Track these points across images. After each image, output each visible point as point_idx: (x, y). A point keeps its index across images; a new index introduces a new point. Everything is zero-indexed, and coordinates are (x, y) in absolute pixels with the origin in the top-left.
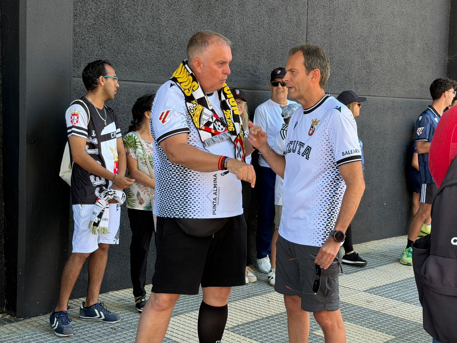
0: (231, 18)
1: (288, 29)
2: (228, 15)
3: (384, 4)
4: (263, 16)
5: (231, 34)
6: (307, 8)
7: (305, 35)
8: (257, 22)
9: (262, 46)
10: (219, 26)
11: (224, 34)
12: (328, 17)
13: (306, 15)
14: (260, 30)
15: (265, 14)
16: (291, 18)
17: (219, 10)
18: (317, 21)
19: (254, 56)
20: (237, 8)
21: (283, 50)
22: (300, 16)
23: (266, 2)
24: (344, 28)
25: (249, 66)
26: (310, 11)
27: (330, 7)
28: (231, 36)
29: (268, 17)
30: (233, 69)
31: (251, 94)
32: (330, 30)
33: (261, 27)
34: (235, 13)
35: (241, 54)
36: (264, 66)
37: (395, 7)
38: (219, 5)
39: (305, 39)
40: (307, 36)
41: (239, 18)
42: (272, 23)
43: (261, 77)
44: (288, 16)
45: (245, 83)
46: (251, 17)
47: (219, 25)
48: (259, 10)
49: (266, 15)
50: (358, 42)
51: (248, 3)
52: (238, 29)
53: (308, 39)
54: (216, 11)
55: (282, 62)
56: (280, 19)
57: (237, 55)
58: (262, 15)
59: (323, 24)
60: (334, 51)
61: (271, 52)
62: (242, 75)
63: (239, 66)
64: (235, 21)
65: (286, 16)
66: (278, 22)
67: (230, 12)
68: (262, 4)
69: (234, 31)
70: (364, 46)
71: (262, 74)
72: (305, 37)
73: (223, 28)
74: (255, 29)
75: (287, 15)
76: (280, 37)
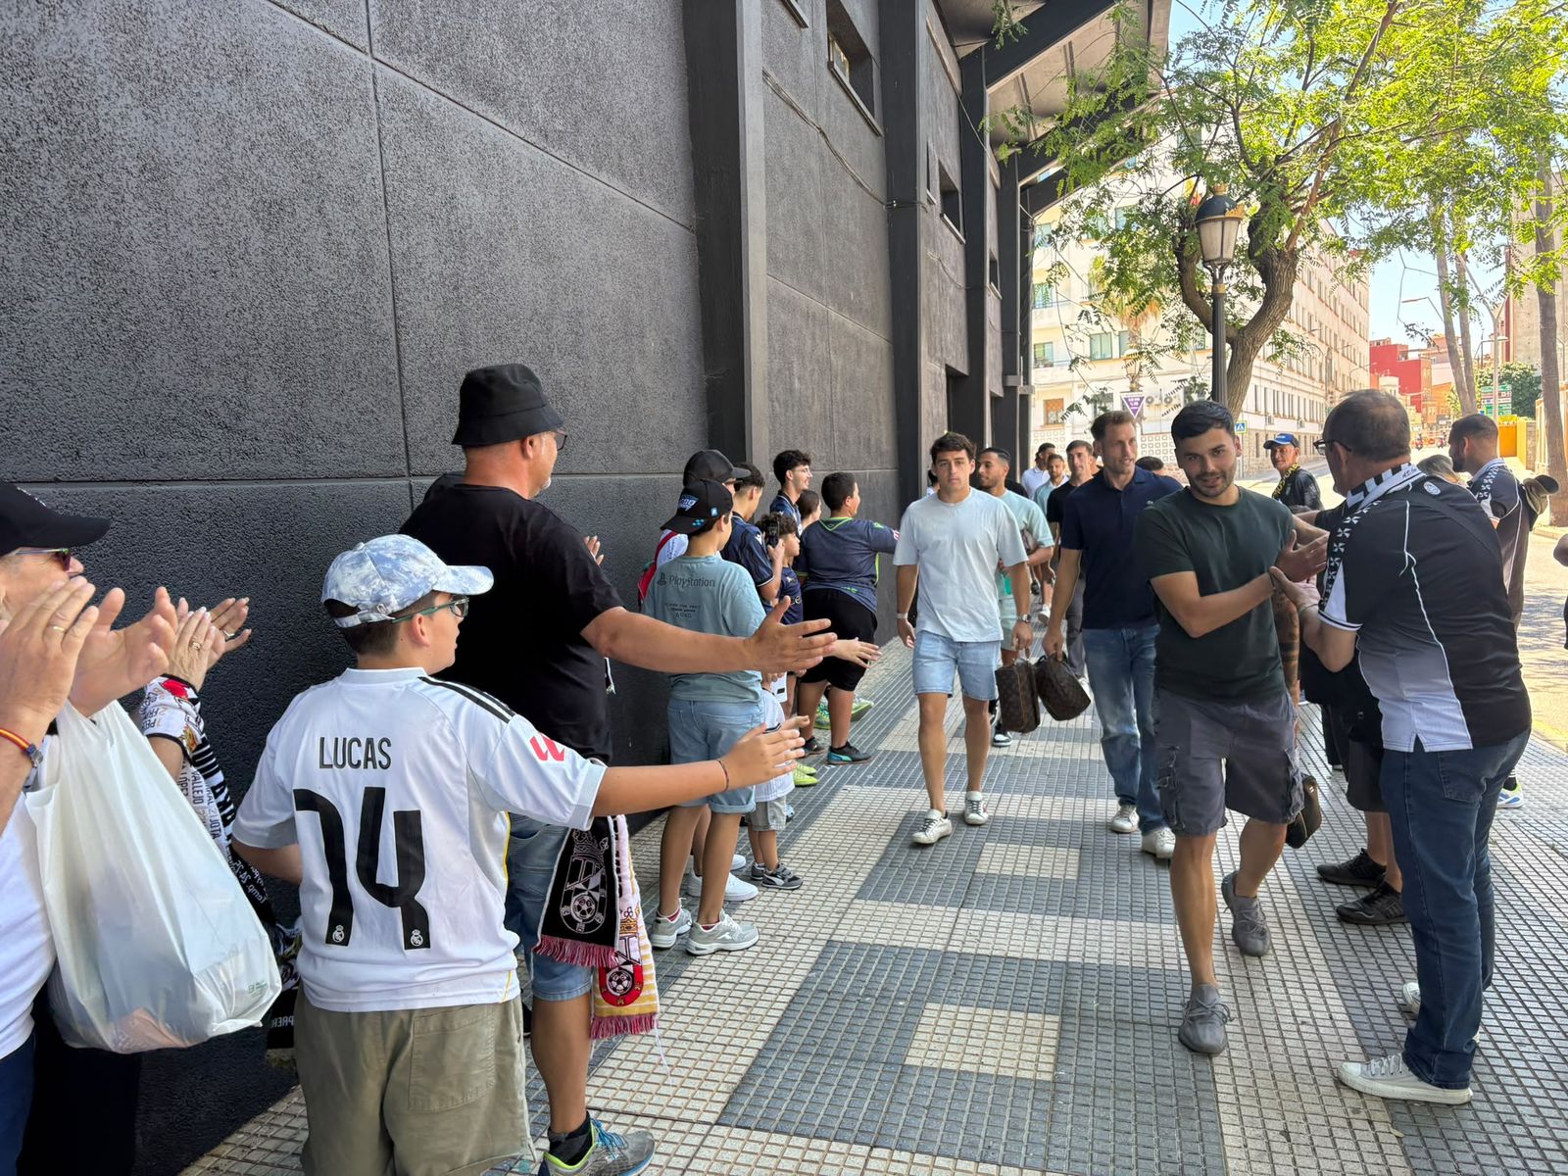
0: (113, 218)
1: (335, 277)
2: (100, 203)
4: (241, 224)
5: (121, 275)
6: (384, 214)
7: (390, 298)
8: (220, 240)
9: (251, 327)
10: (62, 244)
12: (448, 251)
13: (386, 236)
14: (239, 271)
15: (249, 216)
16: (341, 243)
17: (54, 177)
18: (420, 260)
19: (225, 361)
20: (133, 182)
21: (328, 343)
22: (369, 237)
23: (247, 177)
24: (491, 287)
25: (211, 398)
26: (396, 227)
27: (449, 223)
28: (123, 285)
29: (262, 228)
30: (147, 412)
31: (234, 496)
32: (456, 288)
33: (240, 262)
34: (129, 198)
35: (171, 353)
36: (269, 396)
38: (53, 160)
39: (390, 312)
40: (394, 302)
41: (147, 220)
42: (278, 252)
43: (262, 436)
44: (329, 234)
45: (203, 460)
46: (194, 222)
47: (61, 238)
48: (224, 201)
49: (255, 221)
50: (529, 329)
52: (150, 260)
54: (40, 182)
55: (328, 382)
56: (305, 240)
57: (158, 357)
58: (237, 218)
59: (437, 269)
61: (287, 349)
62: (186, 430)
63: (172, 399)
64: (131, 228)
65: (322, 233)
66: (299, 252)
67: (106, 194)
68: (233, 181)
69: (134, 266)
70: (545, 341)
71: (266, 424)
72: (391, 306)
73: (83, 252)
74: (219, 267)
75: (326, 231)
76: (311, 301)
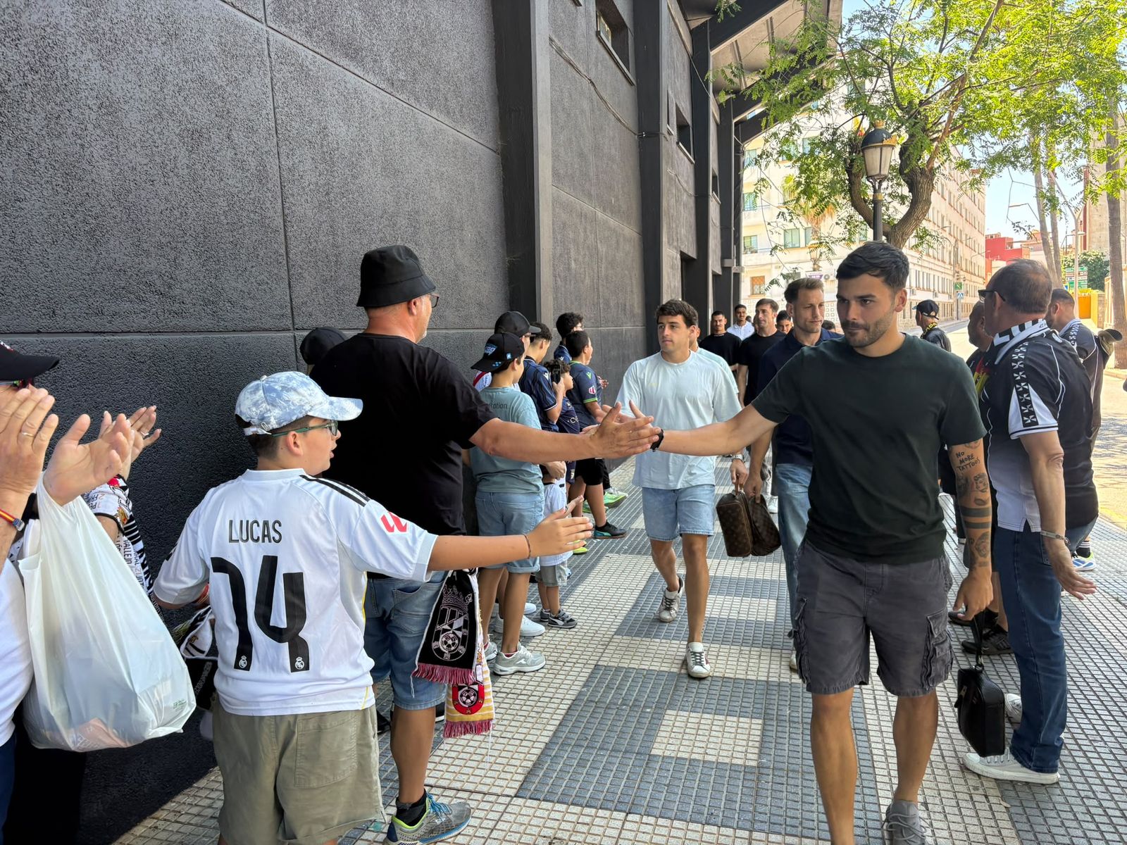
0: (79, 141)
1: (240, 185)
2: (70, 131)
3: (413, 153)
4: (171, 147)
5: (84, 183)
6: (275, 140)
7: (280, 201)
8: (156, 158)
9: (179, 221)
10: (42, 160)
11: (61, 183)
12: (321, 167)
13: (276, 156)
14: (170, 180)
15: (177, 141)
16: (244, 161)
17: (36, 112)
18: (301, 173)
19: (160, 246)
20: (93, 116)
21: (235, 233)
22: (264, 157)
23: (176, 112)
24: (353, 194)
25: (150, 273)
26: (284, 149)
27: (322, 146)
28: (86, 190)
29: (187, 150)
30: (104, 283)
31: (166, 343)
32: (327, 194)
33: (171, 174)
34: (90, 127)
35: (121, 240)
36: (193, 271)
37: (430, 162)
38: (35, 99)
39: (280, 211)
40: (283, 204)
41: (104, 143)
42: (199, 166)
43: (187, 301)
44: (236, 154)
45: (144, 318)
46: (138, 144)
47: (41, 156)
48: (159, 130)
49: (181, 145)
50: (380, 224)
51: (126, 107)
52: (105, 172)
53: (287, 211)
54: (26, 115)
55: (235, 262)
56: (218, 158)
57: (112, 242)
58: (169, 142)
59: (314, 180)
60: (340, 239)
61: (205, 237)
62: (133, 296)
63: (122, 273)
64: (92, 149)
65: (230, 154)
66: (214, 167)
67: (74, 124)
68: (166, 115)
69: (94, 176)
70: (392, 232)
71: (190, 292)
72: (281, 207)
73: (57, 166)
74: (155, 178)
75: (233, 152)
76: (222, 203)
